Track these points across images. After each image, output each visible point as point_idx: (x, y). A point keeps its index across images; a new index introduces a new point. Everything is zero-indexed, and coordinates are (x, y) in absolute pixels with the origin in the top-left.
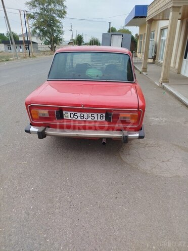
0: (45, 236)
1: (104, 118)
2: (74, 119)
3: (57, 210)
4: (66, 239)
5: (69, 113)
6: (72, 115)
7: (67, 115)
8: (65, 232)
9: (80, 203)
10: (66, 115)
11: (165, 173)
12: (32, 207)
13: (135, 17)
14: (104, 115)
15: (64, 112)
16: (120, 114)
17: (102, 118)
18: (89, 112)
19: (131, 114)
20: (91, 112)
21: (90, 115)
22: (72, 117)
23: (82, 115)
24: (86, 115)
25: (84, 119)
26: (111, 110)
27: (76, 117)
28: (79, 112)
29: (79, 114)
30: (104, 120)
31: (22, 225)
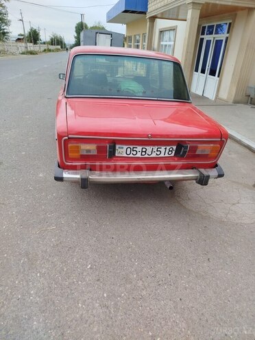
0: (151, 334)
1: (174, 152)
2: (131, 155)
3: (144, 292)
4: (181, 330)
5: (125, 147)
6: (129, 150)
7: (122, 151)
8: (174, 321)
9: (168, 275)
10: (120, 150)
11: (243, 218)
12: (105, 295)
13: (126, 11)
14: (175, 148)
15: (117, 146)
16: (199, 145)
17: (170, 153)
18: (154, 145)
19: (212, 145)
20: (157, 145)
21: (155, 148)
22: (128, 153)
23: (144, 150)
24: (149, 149)
25: (146, 156)
26: (185, 141)
27: (135, 153)
28: (139, 145)
29: (139, 148)
30: (173, 155)
31: (108, 326)
